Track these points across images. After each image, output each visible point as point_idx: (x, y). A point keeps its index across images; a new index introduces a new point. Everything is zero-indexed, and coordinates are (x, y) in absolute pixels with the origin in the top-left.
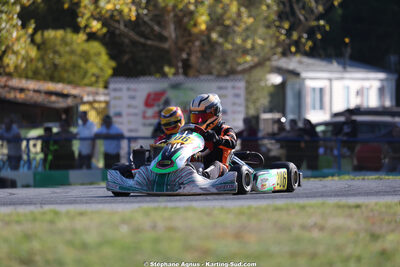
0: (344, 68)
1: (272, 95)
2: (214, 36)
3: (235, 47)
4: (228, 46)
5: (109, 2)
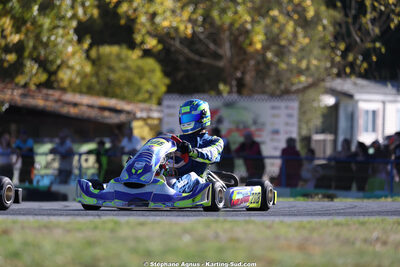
0: (399, 91)
1: (325, 116)
2: (269, 55)
3: (291, 67)
4: (283, 66)
5: (165, 19)
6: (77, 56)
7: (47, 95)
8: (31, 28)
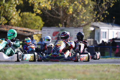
0: (113, 26)
1: (91, 33)
2: (74, 15)
3: (81, 19)
4: (78, 18)
5: (43, 4)
6: (16, 15)
7: (7, 27)
8: (3, 7)
